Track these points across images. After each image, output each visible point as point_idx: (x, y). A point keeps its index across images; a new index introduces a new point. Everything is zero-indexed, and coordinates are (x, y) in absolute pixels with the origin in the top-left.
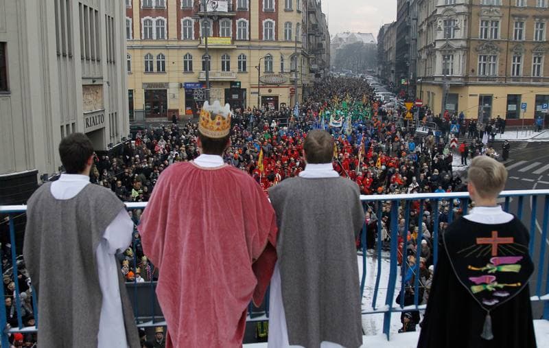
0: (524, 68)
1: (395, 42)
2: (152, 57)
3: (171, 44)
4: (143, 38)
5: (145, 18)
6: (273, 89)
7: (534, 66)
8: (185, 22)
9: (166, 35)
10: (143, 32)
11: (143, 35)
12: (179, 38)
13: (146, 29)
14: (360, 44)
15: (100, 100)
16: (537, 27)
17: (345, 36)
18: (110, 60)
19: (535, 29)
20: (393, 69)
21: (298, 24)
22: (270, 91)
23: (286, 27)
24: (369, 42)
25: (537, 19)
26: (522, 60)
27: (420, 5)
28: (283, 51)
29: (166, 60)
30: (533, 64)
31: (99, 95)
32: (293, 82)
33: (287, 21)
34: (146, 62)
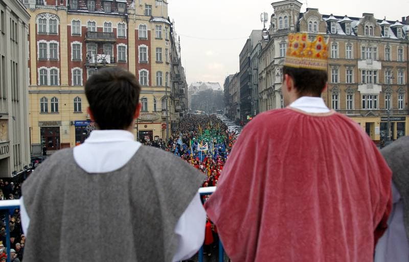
0: (341, 103)
1: (239, 88)
2: (46, 100)
3: (63, 89)
4: (39, 84)
5: (41, 68)
6: (148, 125)
7: (348, 101)
8: (75, 71)
9: (59, 82)
10: (39, 79)
11: (39, 82)
12: (70, 85)
13: (41, 77)
14: (210, 91)
15: (6, 133)
16: (347, 73)
17: (198, 85)
18: (15, 99)
19: (346, 75)
20: (239, 108)
21: (167, 73)
22: (146, 127)
23: (157, 75)
24: (217, 89)
25: (347, 67)
26: (339, 97)
27: (259, 59)
28: (156, 94)
29: (59, 102)
30: (347, 100)
31: (5, 128)
32: (164, 119)
33: (158, 70)
34: (42, 104)
